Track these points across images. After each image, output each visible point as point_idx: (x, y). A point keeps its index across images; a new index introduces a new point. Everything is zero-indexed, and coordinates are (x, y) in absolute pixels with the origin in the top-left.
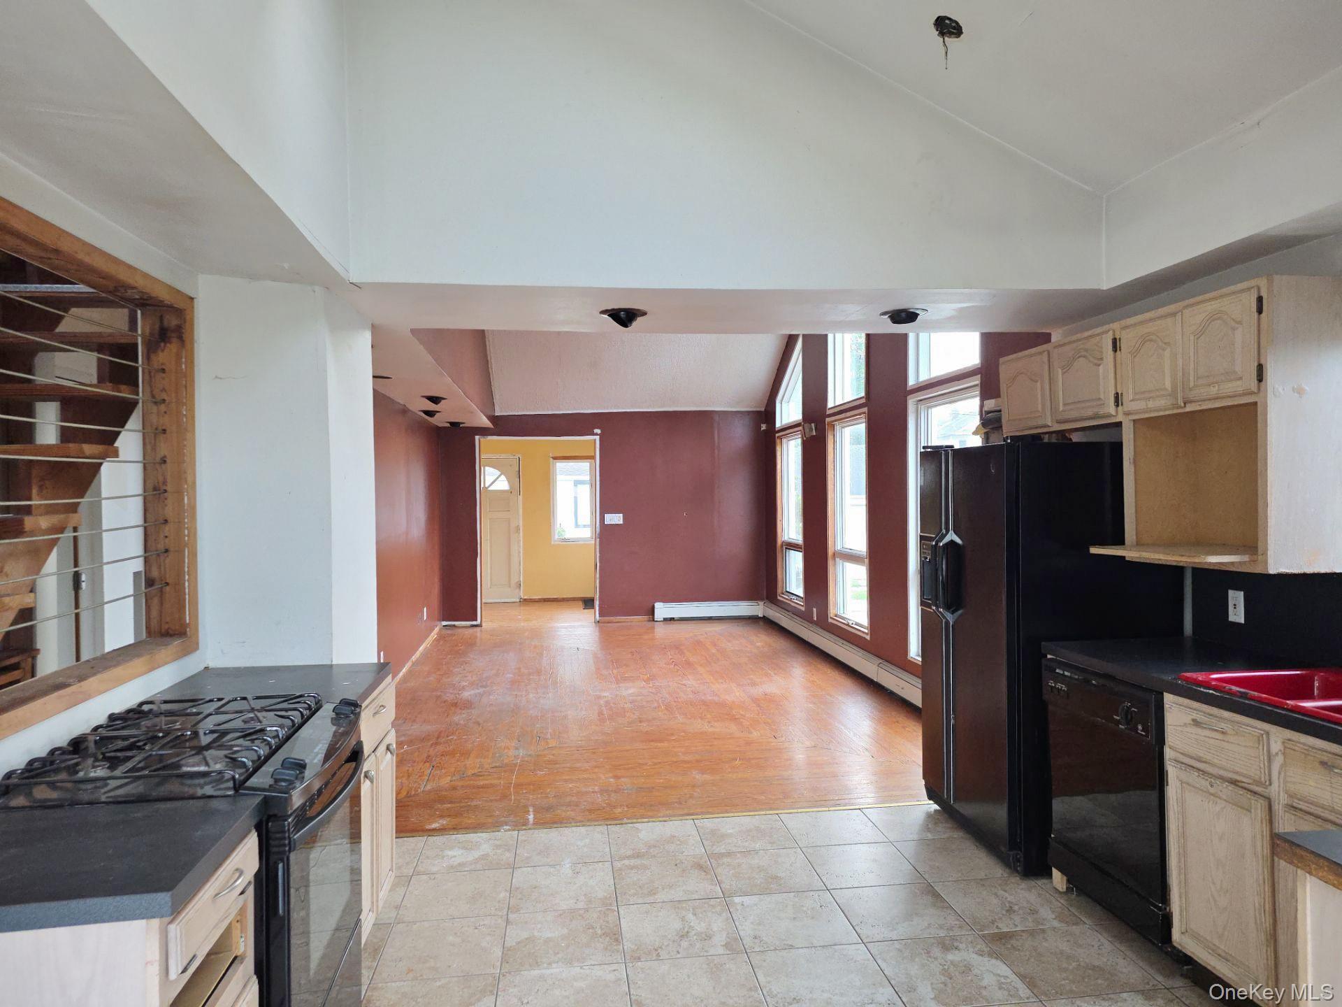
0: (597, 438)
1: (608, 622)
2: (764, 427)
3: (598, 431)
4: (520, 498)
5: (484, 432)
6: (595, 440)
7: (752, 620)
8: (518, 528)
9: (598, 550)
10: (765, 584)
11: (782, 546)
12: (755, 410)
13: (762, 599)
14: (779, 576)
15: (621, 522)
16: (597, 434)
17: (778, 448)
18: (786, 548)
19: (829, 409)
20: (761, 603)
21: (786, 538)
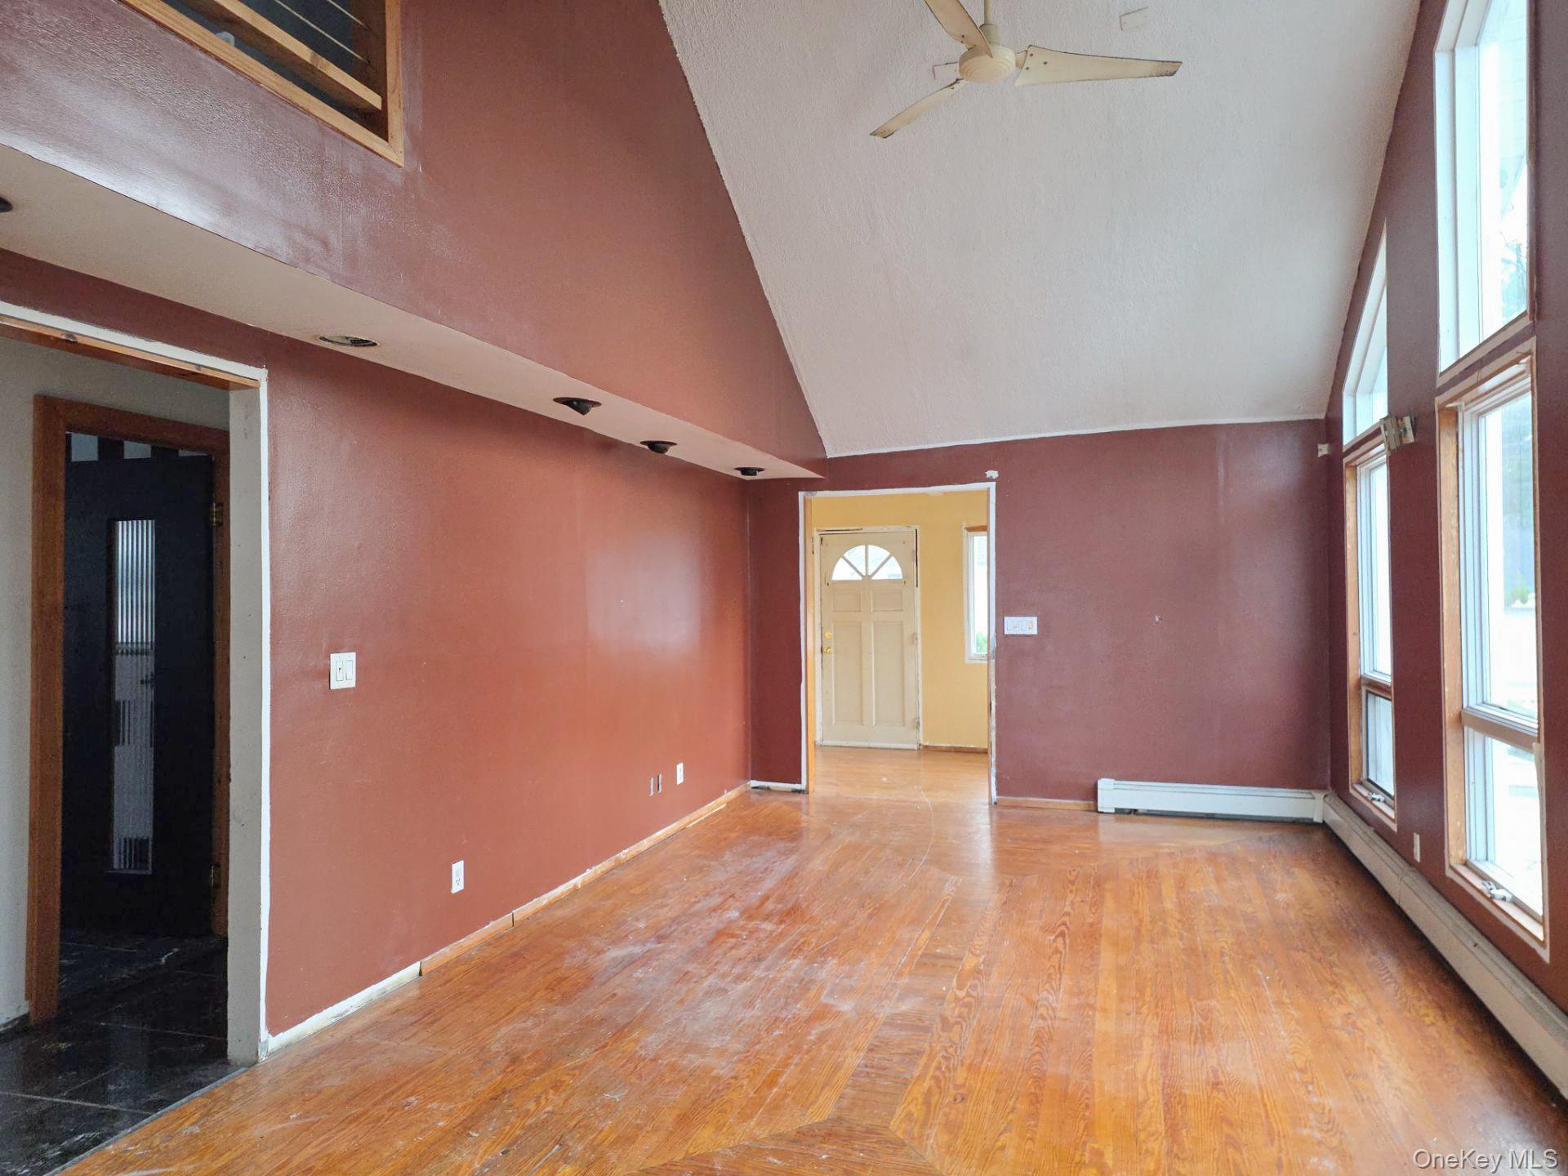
0: (992, 485)
1: (1014, 807)
2: (1324, 450)
3: (993, 474)
4: (918, 590)
5: (810, 485)
6: (989, 489)
7: (1302, 826)
8: (914, 637)
9: (993, 679)
10: (1329, 758)
11: (1358, 686)
12: (1302, 417)
13: (1320, 787)
14: (1353, 748)
15: (1034, 631)
16: (991, 480)
17: (1349, 487)
18: (1368, 692)
19: (1442, 374)
20: (1319, 796)
21: (1367, 671)
